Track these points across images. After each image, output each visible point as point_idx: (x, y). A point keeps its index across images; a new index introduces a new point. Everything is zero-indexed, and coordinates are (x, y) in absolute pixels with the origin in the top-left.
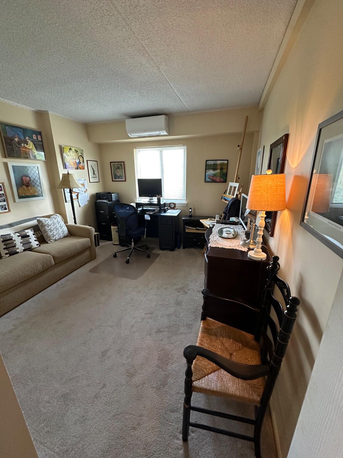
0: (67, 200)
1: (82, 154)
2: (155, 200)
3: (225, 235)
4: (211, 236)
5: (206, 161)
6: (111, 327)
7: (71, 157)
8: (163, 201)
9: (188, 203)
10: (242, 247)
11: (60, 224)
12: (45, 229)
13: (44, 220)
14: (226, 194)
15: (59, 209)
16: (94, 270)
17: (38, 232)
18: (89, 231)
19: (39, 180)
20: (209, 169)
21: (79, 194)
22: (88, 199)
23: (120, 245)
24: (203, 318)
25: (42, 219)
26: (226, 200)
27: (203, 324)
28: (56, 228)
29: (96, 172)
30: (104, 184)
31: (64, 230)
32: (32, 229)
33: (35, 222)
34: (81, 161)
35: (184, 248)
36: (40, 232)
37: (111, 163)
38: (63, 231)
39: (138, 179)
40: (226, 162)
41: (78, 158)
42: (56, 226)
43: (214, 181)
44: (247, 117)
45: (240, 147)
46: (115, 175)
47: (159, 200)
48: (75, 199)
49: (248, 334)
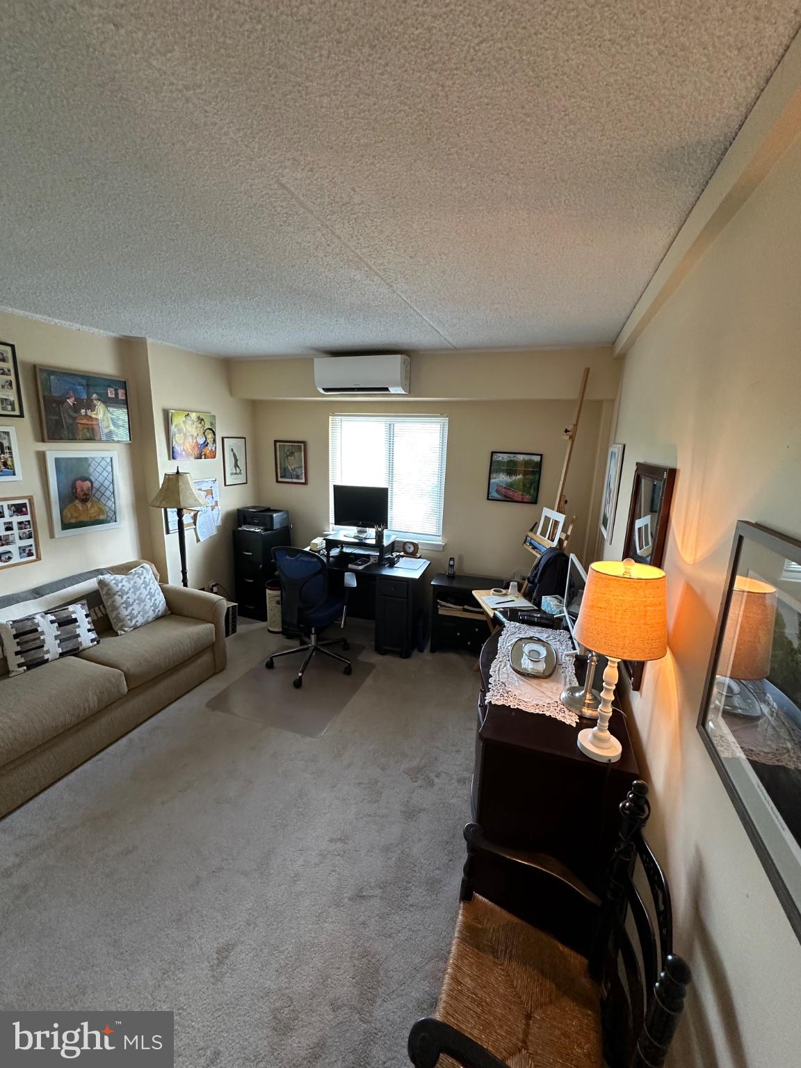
0: (171, 528)
1: (212, 424)
2: (371, 534)
3: (527, 664)
4: (493, 665)
5: (493, 453)
6: (245, 874)
7: (187, 433)
8: (389, 536)
9: (446, 545)
10: (565, 710)
11: (148, 588)
12: (114, 601)
13: (114, 582)
14: (536, 533)
15: (150, 551)
16: (219, 703)
17: (97, 608)
18: (213, 605)
19: (111, 485)
20: (498, 471)
21: (199, 513)
22: (219, 523)
23: (284, 634)
24: (466, 896)
25: (107, 577)
26: (534, 548)
27: (463, 915)
28: (139, 599)
29: (241, 463)
30: (258, 489)
31: (157, 602)
32: (84, 602)
33: (91, 584)
34: (208, 441)
35: (433, 651)
36: (101, 607)
37: (276, 442)
38: (154, 604)
39: (334, 486)
40: (537, 459)
41: (204, 433)
42: (141, 594)
43: (508, 499)
44: (588, 370)
45: (570, 433)
46: (285, 469)
47: (379, 537)
48: (189, 525)
49: (573, 954)
